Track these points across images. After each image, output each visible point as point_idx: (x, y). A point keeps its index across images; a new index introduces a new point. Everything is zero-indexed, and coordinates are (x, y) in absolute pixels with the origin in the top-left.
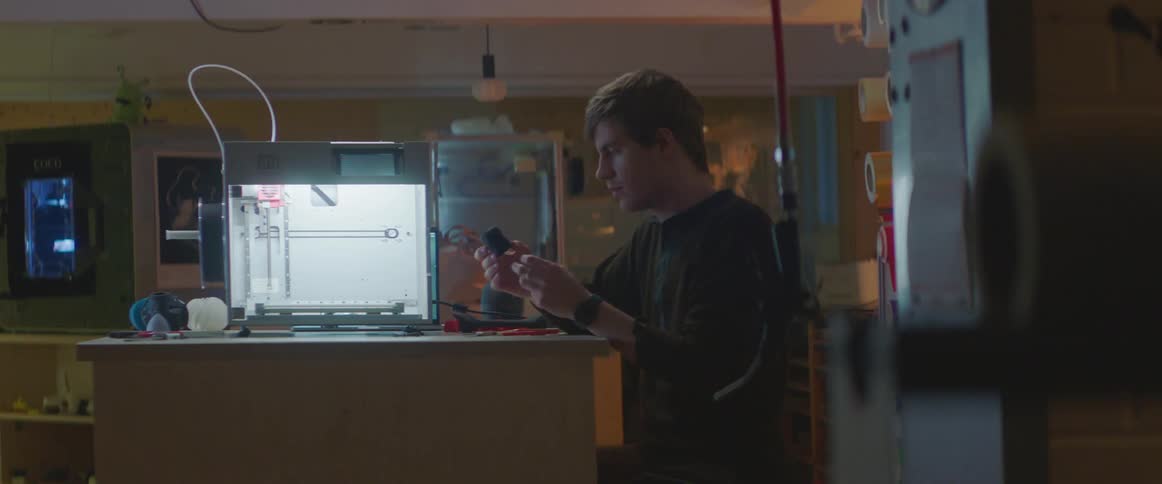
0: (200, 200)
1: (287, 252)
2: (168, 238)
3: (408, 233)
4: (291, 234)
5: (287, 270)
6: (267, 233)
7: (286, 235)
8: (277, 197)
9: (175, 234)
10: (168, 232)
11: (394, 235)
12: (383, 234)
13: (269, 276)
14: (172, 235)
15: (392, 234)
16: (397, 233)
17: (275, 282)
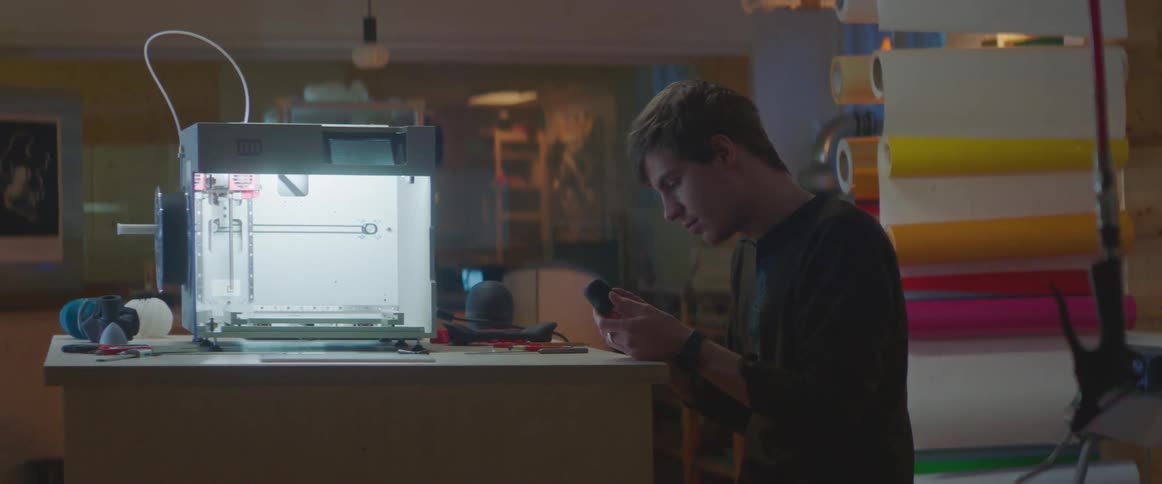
0: (158, 189)
1: (251, 250)
2: (119, 232)
3: (389, 229)
4: (255, 228)
5: (251, 270)
6: (228, 227)
7: (250, 230)
8: (251, 187)
9: (129, 229)
10: (120, 225)
11: (373, 231)
12: (360, 230)
13: (231, 277)
14: (123, 229)
15: (368, 229)
16: (376, 230)
17: (237, 282)
